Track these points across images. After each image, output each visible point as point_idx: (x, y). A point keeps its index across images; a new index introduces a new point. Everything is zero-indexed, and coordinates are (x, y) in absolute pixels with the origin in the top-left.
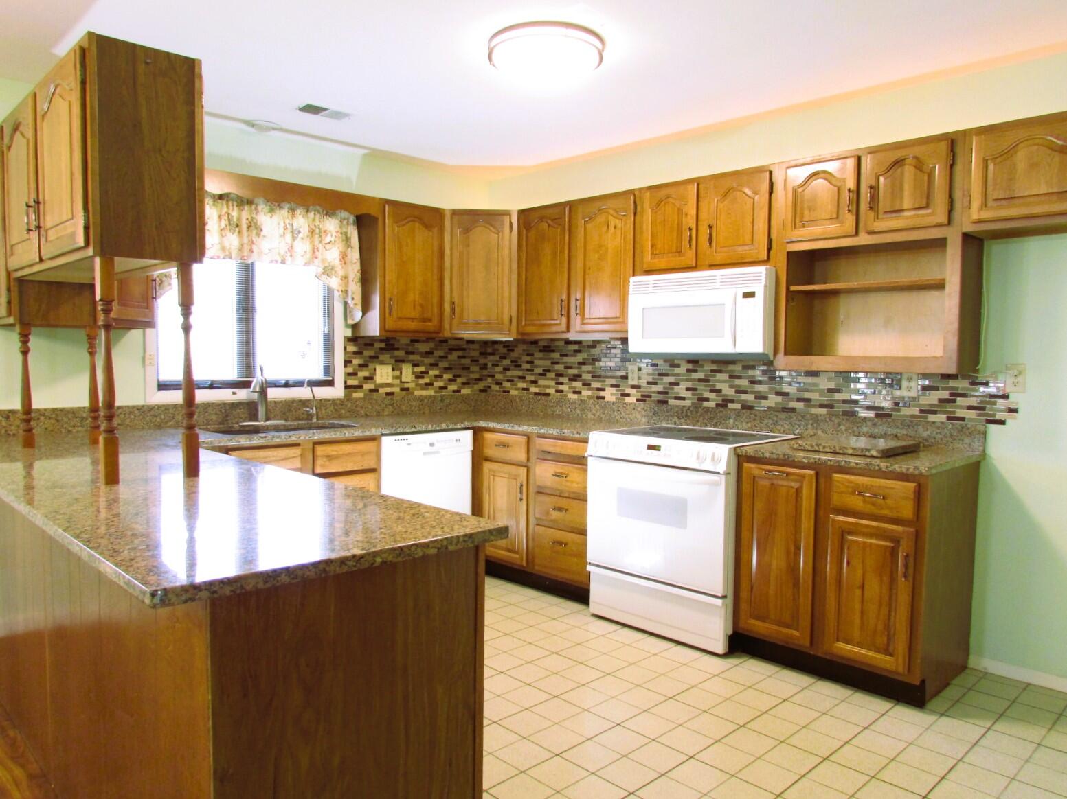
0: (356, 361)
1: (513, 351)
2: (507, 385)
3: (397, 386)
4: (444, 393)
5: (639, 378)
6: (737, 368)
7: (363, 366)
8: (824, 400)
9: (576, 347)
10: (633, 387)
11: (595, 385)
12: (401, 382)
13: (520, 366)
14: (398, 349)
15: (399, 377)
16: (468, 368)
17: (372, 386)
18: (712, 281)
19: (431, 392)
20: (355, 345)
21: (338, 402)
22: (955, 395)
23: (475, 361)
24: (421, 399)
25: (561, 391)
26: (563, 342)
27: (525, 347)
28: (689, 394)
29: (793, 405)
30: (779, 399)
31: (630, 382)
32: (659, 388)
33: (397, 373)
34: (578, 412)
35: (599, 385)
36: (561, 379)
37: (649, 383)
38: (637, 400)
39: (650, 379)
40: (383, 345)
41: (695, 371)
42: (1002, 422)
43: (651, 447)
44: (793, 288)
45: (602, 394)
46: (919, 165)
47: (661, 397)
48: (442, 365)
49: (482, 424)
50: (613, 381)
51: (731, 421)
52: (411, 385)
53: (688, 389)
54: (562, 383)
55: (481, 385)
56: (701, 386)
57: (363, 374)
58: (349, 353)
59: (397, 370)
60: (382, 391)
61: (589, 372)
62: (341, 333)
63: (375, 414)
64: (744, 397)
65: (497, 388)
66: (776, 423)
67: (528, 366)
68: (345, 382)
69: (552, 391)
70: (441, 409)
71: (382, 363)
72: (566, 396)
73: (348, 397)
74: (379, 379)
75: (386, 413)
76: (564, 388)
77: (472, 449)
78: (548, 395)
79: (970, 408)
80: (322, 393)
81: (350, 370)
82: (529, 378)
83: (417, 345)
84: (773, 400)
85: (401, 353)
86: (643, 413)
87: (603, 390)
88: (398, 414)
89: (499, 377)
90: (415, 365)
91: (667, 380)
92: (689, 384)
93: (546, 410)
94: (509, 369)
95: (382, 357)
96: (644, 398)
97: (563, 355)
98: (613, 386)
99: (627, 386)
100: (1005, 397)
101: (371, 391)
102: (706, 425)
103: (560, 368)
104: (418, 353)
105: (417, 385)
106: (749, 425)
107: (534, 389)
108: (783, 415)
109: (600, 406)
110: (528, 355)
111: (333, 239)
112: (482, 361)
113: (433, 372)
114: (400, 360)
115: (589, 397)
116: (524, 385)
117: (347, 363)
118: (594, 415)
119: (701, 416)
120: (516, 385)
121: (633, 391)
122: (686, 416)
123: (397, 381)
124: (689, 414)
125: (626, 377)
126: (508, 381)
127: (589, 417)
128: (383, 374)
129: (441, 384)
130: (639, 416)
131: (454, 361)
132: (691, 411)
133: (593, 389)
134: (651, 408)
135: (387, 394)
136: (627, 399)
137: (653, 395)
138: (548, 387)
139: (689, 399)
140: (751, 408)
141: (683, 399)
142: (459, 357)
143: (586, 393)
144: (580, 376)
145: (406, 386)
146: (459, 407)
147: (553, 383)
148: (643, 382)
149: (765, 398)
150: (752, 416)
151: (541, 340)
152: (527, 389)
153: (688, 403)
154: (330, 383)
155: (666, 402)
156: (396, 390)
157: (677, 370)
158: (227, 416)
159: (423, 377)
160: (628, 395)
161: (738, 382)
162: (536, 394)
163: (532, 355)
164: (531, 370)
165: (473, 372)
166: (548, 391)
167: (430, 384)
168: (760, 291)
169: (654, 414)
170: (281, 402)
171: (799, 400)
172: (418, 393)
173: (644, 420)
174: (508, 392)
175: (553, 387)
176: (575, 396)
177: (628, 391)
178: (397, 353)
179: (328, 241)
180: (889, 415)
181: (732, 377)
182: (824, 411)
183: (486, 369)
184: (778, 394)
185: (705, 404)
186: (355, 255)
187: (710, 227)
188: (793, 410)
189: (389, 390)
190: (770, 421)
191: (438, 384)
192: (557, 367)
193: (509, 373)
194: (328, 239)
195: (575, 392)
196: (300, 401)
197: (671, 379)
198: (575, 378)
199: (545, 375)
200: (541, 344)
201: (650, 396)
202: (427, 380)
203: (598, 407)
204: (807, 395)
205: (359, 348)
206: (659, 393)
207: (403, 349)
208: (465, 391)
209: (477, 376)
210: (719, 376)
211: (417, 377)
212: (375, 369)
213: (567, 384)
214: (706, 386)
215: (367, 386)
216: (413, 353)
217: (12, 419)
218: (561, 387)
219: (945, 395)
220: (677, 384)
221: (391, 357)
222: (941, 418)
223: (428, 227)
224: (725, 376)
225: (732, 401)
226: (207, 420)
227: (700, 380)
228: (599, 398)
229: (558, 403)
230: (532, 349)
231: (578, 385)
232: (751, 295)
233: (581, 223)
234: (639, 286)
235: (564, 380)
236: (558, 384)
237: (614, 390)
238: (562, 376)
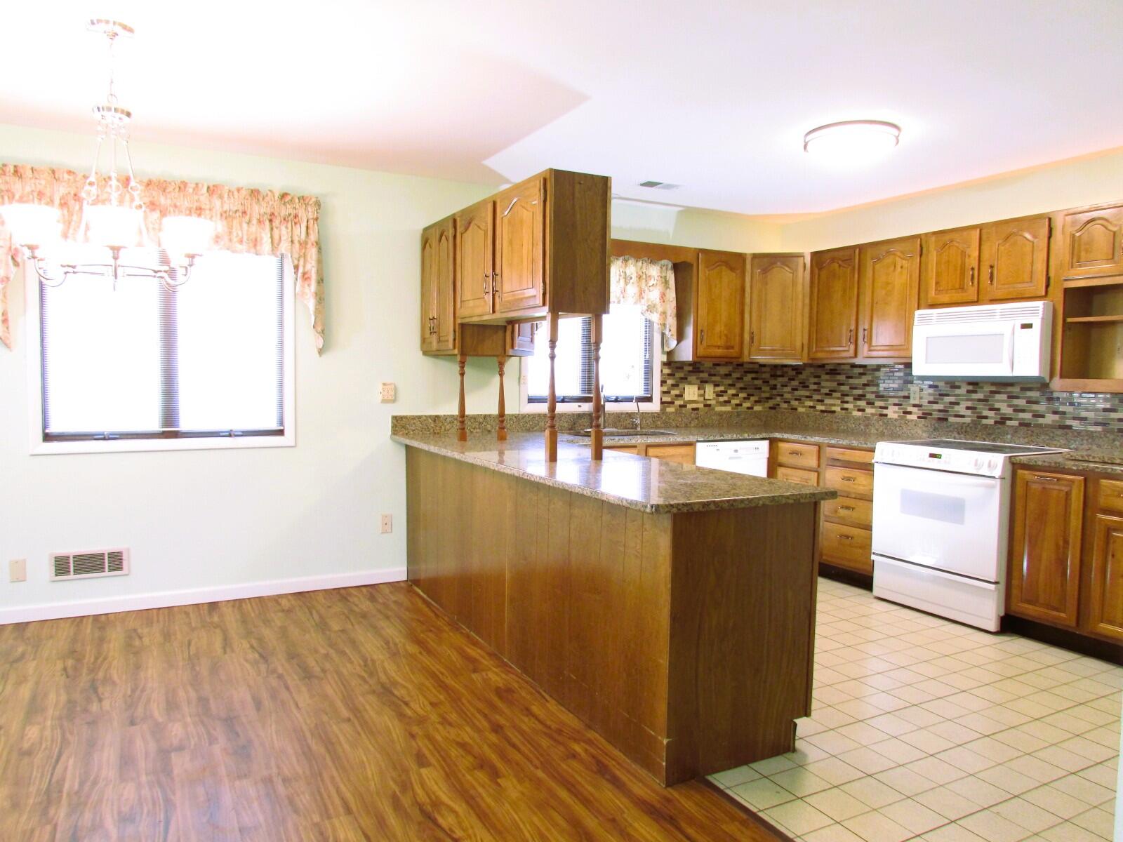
0: (670, 382)
1: (801, 373)
2: (795, 403)
3: (701, 402)
4: (740, 409)
5: (921, 398)
6: (1016, 390)
7: (675, 386)
8: (1100, 418)
9: (861, 370)
10: (915, 406)
11: (878, 404)
12: (704, 399)
13: (808, 387)
14: (702, 372)
15: (703, 395)
16: (760, 388)
17: (681, 402)
18: (991, 315)
19: (728, 408)
20: (669, 368)
21: (656, 415)
23: (765, 382)
24: (721, 414)
25: (847, 409)
26: (849, 366)
27: (812, 370)
28: (969, 412)
29: (1068, 422)
30: (1057, 417)
31: (912, 401)
32: (940, 407)
33: (702, 392)
34: (862, 427)
35: (882, 404)
36: (846, 399)
37: (930, 402)
38: (919, 417)
39: (931, 399)
40: (691, 368)
41: (975, 392)
43: (932, 456)
44: (1069, 320)
45: (885, 412)
47: (941, 415)
48: (740, 385)
49: (778, 435)
50: (896, 401)
51: (1009, 436)
52: (713, 402)
53: (968, 408)
54: (847, 402)
55: (771, 403)
56: (980, 406)
57: (675, 392)
58: (664, 374)
59: (702, 389)
60: (689, 406)
61: (872, 392)
62: (659, 358)
63: (684, 425)
64: (1021, 415)
65: (785, 405)
66: (1052, 438)
67: (815, 387)
68: (661, 399)
69: (837, 409)
70: (737, 423)
71: (690, 383)
72: (851, 413)
73: (663, 410)
74: (687, 397)
75: (692, 425)
76: (849, 406)
77: (768, 456)
78: (834, 412)
80: (645, 407)
81: (665, 389)
82: (816, 397)
83: (718, 368)
84: (1050, 419)
85: (705, 375)
86: (924, 429)
87: (886, 408)
88: (702, 426)
89: (787, 396)
90: (716, 385)
91: (947, 399)
92: (969, 404)
93: (832, 425)
94: (797, 390)
95: (690, 378)
96: (925, 416)
97: (848, 377)
98: (895, 405)
99: (909, 405)
101: (681, 406)
102: (984, 440)
103: (845, 388)
104: (719, 375)
105: (717, 402)
106: (1026, 440)
107: (820, 407)
108: (1059, 432)
109: (883, 422)
110: (816, 377)
111: (655, 282)
112: (772, 382)
113: (732, 391)
114: (704, 382)
115: (872, 414)
116: (811, 404)
117: (663, 383)
118: (877, 430)
119: (980, 431)
120: (804, 403)
121: (915, 410)
122: (966, 432)
123: (702, 399)
124: (968, 429)
125: (908, 397)
126: (796, 399)
127: (872, 431)
128: (691, 392)
129: (737, 401)
130: (920, 432)
131: (749, 382)
132: (971, 428)
133: (876, 407)
134: (931, 424)
135: (693, 409)
136: (909, 417)
137: (933, 412)
138: (834, 405)
139: (969, 416)
140: (1028, 425)
141: (963, 416)
142: (753, 379)
143: (869, 410)
144: (864, 396)
145: (709, 402)
146: (752, 421)
147: (838, 402)
148: (924, 402)
149: (1043, 416)
150: (1029, 432)
151: (828, 364)
152: (814, 407)
153: (967, 420)
154: (649, 399)
155: (946, 419)
156: (701, 406)
157: (957, 391)
158: (574, 424)
159: (722, 396)
160: (910, 413)
161: (1016, 402)
162: (822, 411)
163: (819, 377)
164: (817, 391)
165: (764, 392)
166: (833, 408)
167: (728, 402)
168: (1037, 323)
169: (934, 430)
170: (613, 414)
171: (1074, 418)
172: (718, 409)
173: (924, 435)
174: (796, 409)
175: (838, 405)
176: (860, 414)
177: (910, 409)
178: (702, 375)
179: (651, 285)
181: (1011, 397)
182: (1099, 428)
183: (775, 389)
184: (1055, 413)
185: (984, 421)
186: (672, 294)
187: (992, 267)
188: (1070, 427)
189: (694, 406)
190: (1047, 437)
191: (735, 401)
192: (843, 388)
193: (797, 393)
194: (651, 282)
195: (859, 410)
196: (627, 413)
197: (952, 399)
198: (860, 397)
199: (831, 395)
200: (828, 367)
201: (931, 414)
202: (725, 398)
203: (881, 423)
204: (1083, 414)
205: (672, 371)
206: (940, 411)
207: (707, 372)
208: (758, 408)
209: (767, 395)
210: (998, 397)
211: (718, 395)
212: (684, 389)
213: (852, 403)
214: (985, 405)
215: (678, 402)
216: (715, 375)
217: (437, 422)
218: (846, 406)
220: (958, 404)
221: (697, 378)
223: (732, 269)
224: (1004, 397)
225: (1010, 419)
226: (561, 426)
227: (979, 400)
228: (881, 415)
229: (843, 419)
230: (819, 371)
231: (862, 403)
232: (1029, 326)
233: (869, 264)
234: (923, 318)
235: (849, 399)
236: (843, 402)
237: (896, 408)
238: (847, 395)
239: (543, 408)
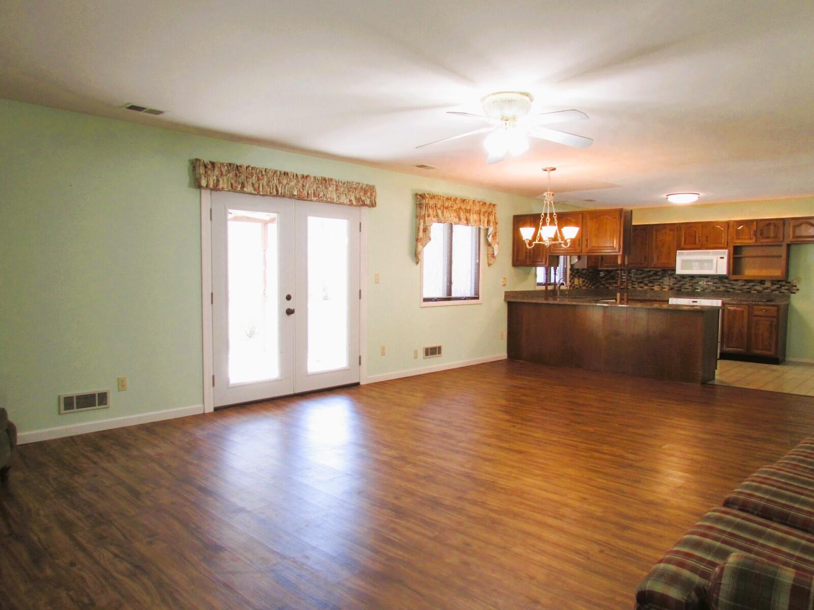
0: (571, 277)
2: (607, 285)
5: (669, 282)
7: (572, 278)
8: (740, 288)
10: (667, 285)
11: (649, 285)
12: (579, 284)
18: (708, 253)
22: (782, 286)
23: (595, 277)
28: (690, 287)
29: (729, 290)
30: (724, 288)
32: (678, 285)
33: (579, 281)
34: (643, 294)
35: (652, 285)
36: (634, 283)
37: (674, 284)
38: (669, 290)
39: (674, 283)
41: (693, 280)
42: (795, 293)
43: (693, 302)
44: (735, 256)
45: (653, 288)
46: (775, 225)
50: (658, 283)
51: (707, 295)
52: (581, 285)
53: (690, 286)
54: (634, 285)
55: (596, 285)
57: (572, 281)
58: (570, 274)
60: (576, 287)
61: (647, 280)
62: (569, 267)
65: (603, 286)
68: (569, 284)
71: (576, 277)
72: (637, 289)
73: (570, 288)
74: (576, 283)
76: (636, 286)
78: (628, 288)
79: (786, 289)
81: (570, 280)
84: (722, 289)
85: (579, 274)
86: (672, 294)
87: (653, 286)
89: (603, 282)
90: (582, 278)
91: (681, 283)
92: (690, 284)
95: (576, 275)
96: (671, 289)
97: (635, 275)
99: (664, 285)
100: (796, 286)
101: (574, 287)
105: (583, 285)
108: (726, 293)
113: (586, 281)
114: (580, 277)
117: (569, 277)
118: (650, 295)
119: (695, 294)
120: (612, 285)
121: (667, 287)
122: (690, 294)
125: (664, 282)
127: (648, 296)
128: (576, 281)
129: (587, 285)
132: (692, 293)
134: (675, 292)
136: (664, 289)
140: (714, 291)
141: (688, 289)
142: (592, 275)
143: (646, 288)
144: (643, 282)
148: (671, 284)
149: (719, 288)
150: (715, 293)
153: (690, 290)
154: (565, 284)
155: (680, 290)
156: (578, 287)
157: (685, 280)
160: (664, 288)
161: (709, 283)
165: (594, 281)
167: (585, 285)
168: (726, 257)
171: (732, 288)
172: (583, 288)
174: (608, 288)
175: (631, 286)
176: (641, 289)
180: (761, 292)
181: (707, 281)
182: (740, 291)
183: (597, 279)
184: (724, 287)
185: (696, 290)
187: (707, 237)
188: (729, 291)
190: (722, 295)
192: (632, 279)
193: (608, 281)
195: (640, 287)
197: (683, 283)
201: (674, 288)
203: (652, 292)
204: (734, 287)
205: (572, 272)
206: (678, 287)
208: (593, 287)
210: (702, 281)
211: (583, 282)
212: (574, 280)
214: (697, 285)
215: (573, 285)
216: (582, 274)
218: (634, 286)
219: (779, 286)
221: (578, 276)
222: (777, 292)
228: (651, 289)
231: (642, 285)
232: (723, 258)
233: (654, 233)
234: (680, 254)
235: (636, 283)
236: (633, 284)
237: (658, 286)
238: (635, 282)
239: (543, 288)
